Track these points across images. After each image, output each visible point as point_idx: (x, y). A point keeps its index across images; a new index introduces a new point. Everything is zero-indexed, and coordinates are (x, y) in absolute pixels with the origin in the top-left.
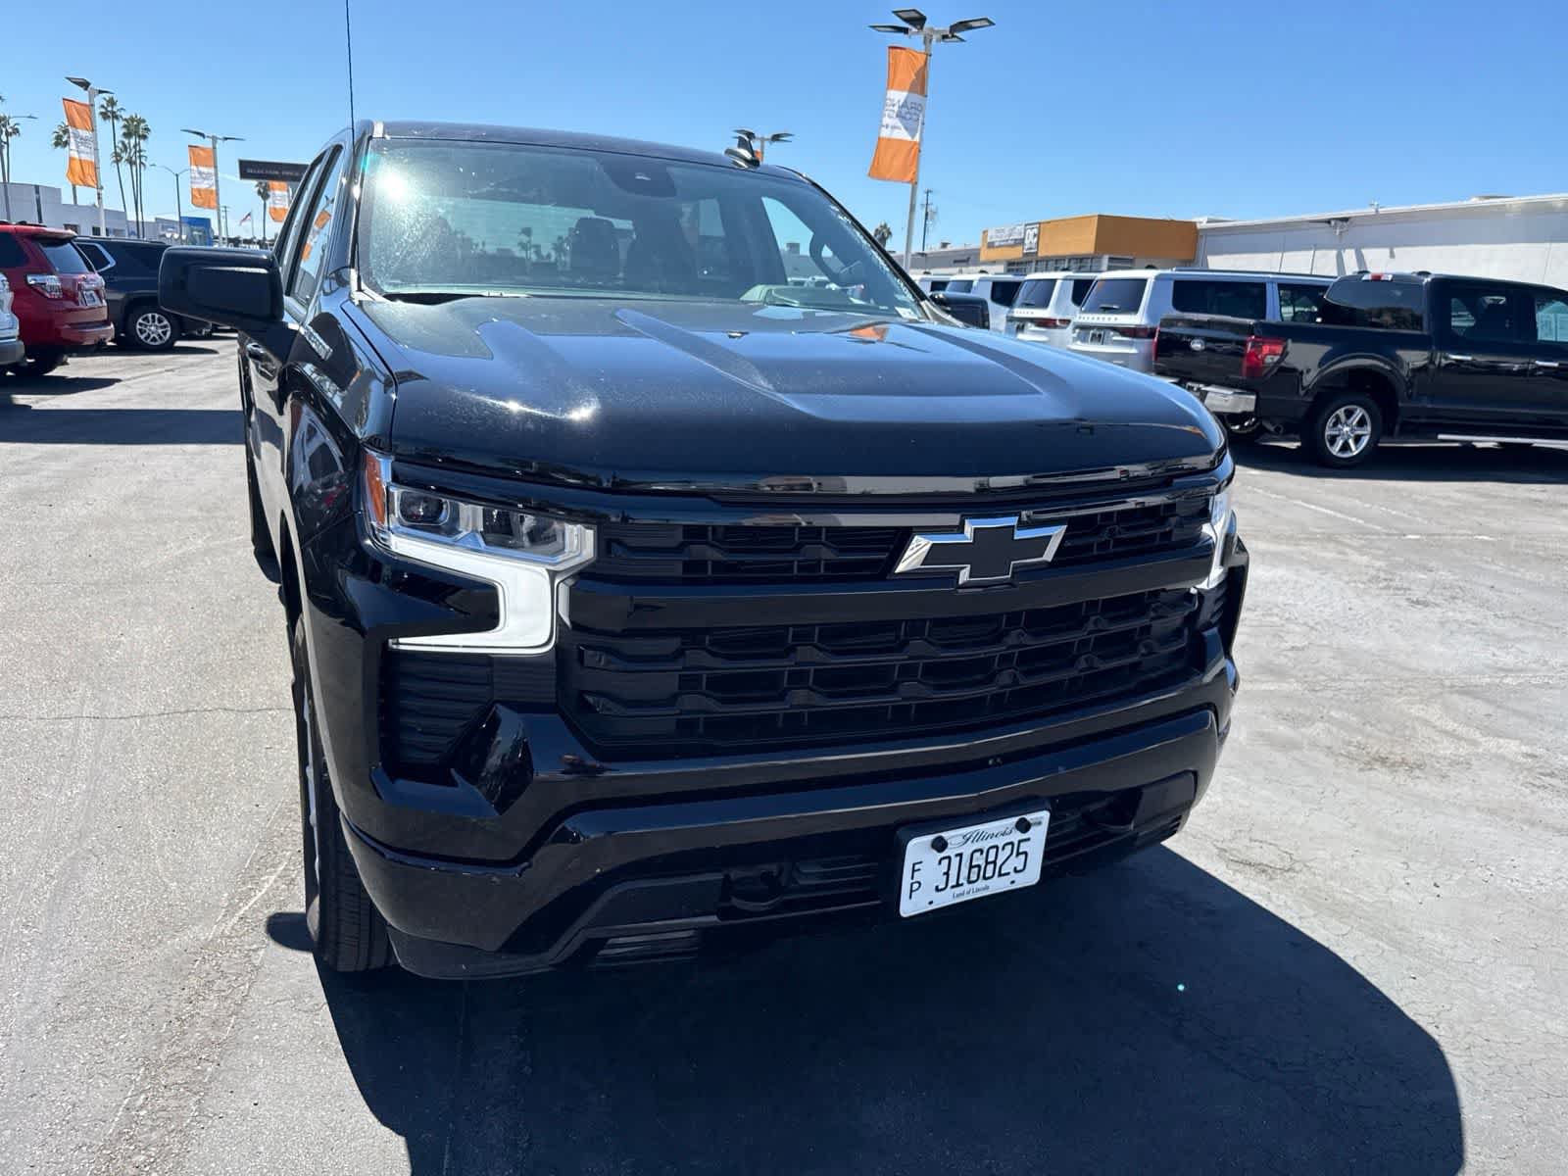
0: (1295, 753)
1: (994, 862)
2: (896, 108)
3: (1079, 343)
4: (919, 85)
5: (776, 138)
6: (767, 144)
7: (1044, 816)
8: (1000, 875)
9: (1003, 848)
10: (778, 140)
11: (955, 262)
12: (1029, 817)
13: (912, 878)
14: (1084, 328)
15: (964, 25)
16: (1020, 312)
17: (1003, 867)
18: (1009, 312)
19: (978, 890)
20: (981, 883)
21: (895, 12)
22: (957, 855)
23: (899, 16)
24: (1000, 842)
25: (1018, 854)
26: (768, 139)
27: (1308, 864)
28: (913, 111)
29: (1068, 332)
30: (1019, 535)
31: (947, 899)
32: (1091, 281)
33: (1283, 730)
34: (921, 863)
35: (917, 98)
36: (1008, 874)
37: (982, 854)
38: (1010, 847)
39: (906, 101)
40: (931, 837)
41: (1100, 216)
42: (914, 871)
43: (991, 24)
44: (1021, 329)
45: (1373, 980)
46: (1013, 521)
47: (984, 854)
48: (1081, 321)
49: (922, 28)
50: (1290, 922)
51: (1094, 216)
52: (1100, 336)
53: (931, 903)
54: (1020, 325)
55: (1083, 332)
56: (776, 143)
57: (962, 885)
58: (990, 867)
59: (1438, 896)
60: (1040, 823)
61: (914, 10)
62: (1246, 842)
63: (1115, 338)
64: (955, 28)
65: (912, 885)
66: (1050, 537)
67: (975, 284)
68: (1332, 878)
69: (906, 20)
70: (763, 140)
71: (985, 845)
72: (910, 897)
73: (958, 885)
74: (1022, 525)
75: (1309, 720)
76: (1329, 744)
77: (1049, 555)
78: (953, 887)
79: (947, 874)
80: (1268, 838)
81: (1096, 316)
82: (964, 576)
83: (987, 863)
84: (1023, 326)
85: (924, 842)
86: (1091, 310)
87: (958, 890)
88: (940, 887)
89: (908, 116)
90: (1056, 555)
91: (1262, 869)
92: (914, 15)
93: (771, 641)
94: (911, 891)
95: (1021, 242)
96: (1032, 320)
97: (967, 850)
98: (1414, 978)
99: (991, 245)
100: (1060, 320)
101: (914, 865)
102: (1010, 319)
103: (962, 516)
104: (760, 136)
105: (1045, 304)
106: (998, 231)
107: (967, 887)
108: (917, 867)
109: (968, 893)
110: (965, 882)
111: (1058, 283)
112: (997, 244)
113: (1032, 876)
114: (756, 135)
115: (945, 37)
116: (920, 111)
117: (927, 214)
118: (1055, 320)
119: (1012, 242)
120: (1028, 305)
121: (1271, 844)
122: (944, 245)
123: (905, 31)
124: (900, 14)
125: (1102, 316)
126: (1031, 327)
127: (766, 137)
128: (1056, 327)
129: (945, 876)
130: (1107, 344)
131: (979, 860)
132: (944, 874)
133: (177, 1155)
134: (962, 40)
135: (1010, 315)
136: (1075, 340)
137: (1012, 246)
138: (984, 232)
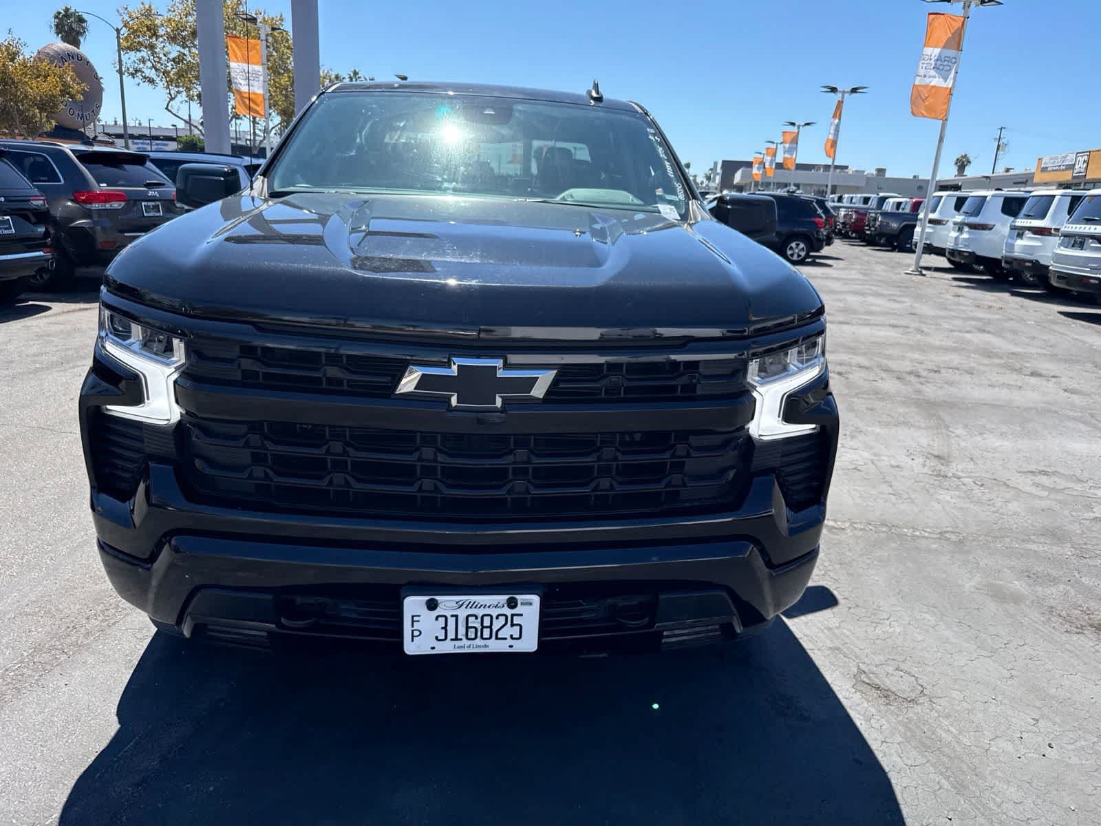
0: (1011, 608)
1: (490, 627)
2: (933, 62)
3: (1062, 248)
4: (956, 41)
5: (854, 90)
6: (846, 95)
7: (535, 599)
8: (497, 638)
9: (497, 618)
10: (856, 92)
11: (1014, 183)
12: (519, 597)
13: (413, 626)
14: (1066, 235)
16: (1021, 222)
17: (500, 633)
18: (1013, 222)
19: (478, 647)
20: (479, 642)
22: (452, 616)
24: (494, 613)
25: (512, 625)
26: (847, 92)
27: (933, 700)
28: (947, 62)
29: (1056, 240)
30: (500, 374)
31: (447, 648)
32: (1081, 197)
33: (1019, 585)
34: (419, 616)
35: (951, 53)
36: (505, 639)
37: (477, 618)
38: (504, 618)
39: (940, 56)
40: (427, 598)
42: (413, 621)
44: (1020, 236)
45: (905, 811)
46: (499, 363)
47: (479, 620)
48: (1066, 229)
50: (870, 742)
52: (1081, 242)
53: (433, 648)
54: (1020, 232)
55: (1067, 239)
56: (854, 94)
57: (461, 639)
58: (486, 633)
59: (1044, 755)
60: (531, 604)
62: (891, 669)
63: (1092, 245)
65: (413, 631)
66: (538, 378)
67: (988, 198)
68: (948, 716)
70: (844, 92)
71: (480, 612)
72: (413, 640)
73: (456, 639)
74: (507, 366)
75: (1054, 581)
76: (1054, 605)
77: (539, 391)
78: (452, 640)
79: (445, 628)
80: (914, 671)
81: (1078, 226)
82: (454, 401)
83: (483, 627)
84: (1023, 234)
85: (422, 600)
86: (1077, 222)
87: (458, 643)
88: (439, 638)
89: (941, 67)
90: (548, 393)
91: (886, 694)
93: (314, 436)
94: (413, 636)
95: (1072, 167)
96: (1031, 229)
97: (462, 614)
98: (950, 820)
99: (1044, 170)
100: (1055, 229)
101: (413, 617)
102: (1013, 228)
103: (449, 355)
104: (841, 90)
105: (1042, 216)
106: (1051, 158)
107: (465, 642)
108: (415, 619)
109: (469, 647)
110: (464, 638)
111: (1057, 199)
112: (1049, 169)
113: (529, 643)
114: (839, 89)
116: (955, 62)
117: (999, 146)
118: (1051, 229)
119: (1064, 167)
120: (1028, 216)
121: (914, 676)
122: (1008, 170)
125: (1083, 226)
126: (1028, 234)
127: (846, 90)
128: (1050, 234)
129: (443, 631)
130: (1085, 250)
131: (473, 622)
132: (442, 628)
133: (5, 702)
135: (1013, 224)
136: (1060, 245)
137: (1063, 170)
138: (1039, 159)
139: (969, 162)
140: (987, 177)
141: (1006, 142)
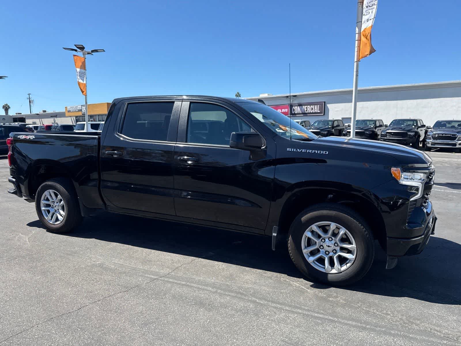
2: (78, 73)
4: (83, 66)
11: (51, 116)
15: (96, 51)
21: (75, 45)
23: (76, 47)
28: (82, 74)
35: (83, 71)
39: (80, 72)
41: (107, 103)
43: (104, 51)
49: (83, 50)
51: (106, 103)
61: (82, 45)
64: (92, 51)
69: (78, 48)
89: (81, 76)
92: (81, 46)
95: (81, 110)
99: (69, 111)
106: (71, 107)
112: (71, 111)
115: (88, 53)
116: (85, 75)
117: (30, 101)
119: (77, 111)
122: (44, 111)
123: (76, 50)
124: (76, 46)
134: (92, 54)
137: (77, 112)
138: (66, 107)
139: (9, 107)
140: (37, 114)
141: (32, 100)
